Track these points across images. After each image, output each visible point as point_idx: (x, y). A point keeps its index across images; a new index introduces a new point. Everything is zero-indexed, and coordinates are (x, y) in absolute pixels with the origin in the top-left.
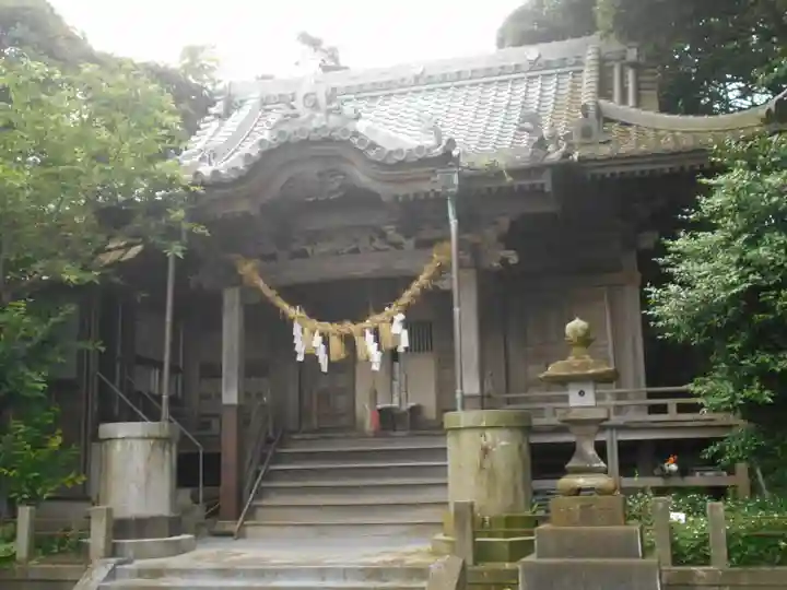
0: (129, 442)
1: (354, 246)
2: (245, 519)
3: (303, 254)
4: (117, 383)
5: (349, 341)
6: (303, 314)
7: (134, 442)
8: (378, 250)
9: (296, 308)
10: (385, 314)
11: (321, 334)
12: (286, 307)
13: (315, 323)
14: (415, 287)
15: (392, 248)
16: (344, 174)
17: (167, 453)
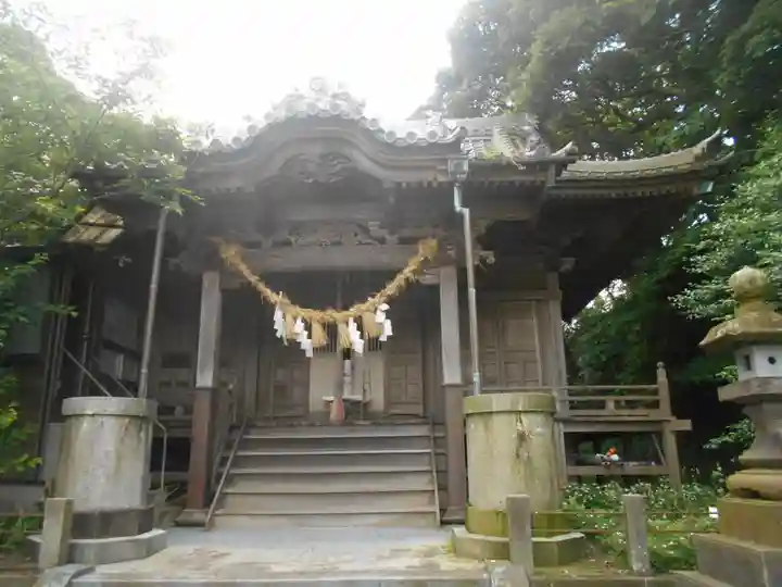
0: (100, 419)
1: (338, 239)
2: (216, 509)
3: (288, 243)
4: (84, 361)
5: (331, 330)
6: (287, 301)
7: (104, 419)
8: (360, 243)
9: (278, 294)
10: (367, 304)
11: (304, 320)
12: (268, 292)
13: (298, 309)
14: (400, 280)
15: (376, 243)
16: (347, 158)
17: (142, 435)
